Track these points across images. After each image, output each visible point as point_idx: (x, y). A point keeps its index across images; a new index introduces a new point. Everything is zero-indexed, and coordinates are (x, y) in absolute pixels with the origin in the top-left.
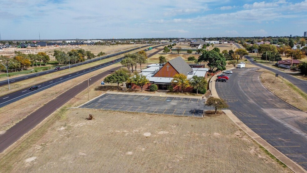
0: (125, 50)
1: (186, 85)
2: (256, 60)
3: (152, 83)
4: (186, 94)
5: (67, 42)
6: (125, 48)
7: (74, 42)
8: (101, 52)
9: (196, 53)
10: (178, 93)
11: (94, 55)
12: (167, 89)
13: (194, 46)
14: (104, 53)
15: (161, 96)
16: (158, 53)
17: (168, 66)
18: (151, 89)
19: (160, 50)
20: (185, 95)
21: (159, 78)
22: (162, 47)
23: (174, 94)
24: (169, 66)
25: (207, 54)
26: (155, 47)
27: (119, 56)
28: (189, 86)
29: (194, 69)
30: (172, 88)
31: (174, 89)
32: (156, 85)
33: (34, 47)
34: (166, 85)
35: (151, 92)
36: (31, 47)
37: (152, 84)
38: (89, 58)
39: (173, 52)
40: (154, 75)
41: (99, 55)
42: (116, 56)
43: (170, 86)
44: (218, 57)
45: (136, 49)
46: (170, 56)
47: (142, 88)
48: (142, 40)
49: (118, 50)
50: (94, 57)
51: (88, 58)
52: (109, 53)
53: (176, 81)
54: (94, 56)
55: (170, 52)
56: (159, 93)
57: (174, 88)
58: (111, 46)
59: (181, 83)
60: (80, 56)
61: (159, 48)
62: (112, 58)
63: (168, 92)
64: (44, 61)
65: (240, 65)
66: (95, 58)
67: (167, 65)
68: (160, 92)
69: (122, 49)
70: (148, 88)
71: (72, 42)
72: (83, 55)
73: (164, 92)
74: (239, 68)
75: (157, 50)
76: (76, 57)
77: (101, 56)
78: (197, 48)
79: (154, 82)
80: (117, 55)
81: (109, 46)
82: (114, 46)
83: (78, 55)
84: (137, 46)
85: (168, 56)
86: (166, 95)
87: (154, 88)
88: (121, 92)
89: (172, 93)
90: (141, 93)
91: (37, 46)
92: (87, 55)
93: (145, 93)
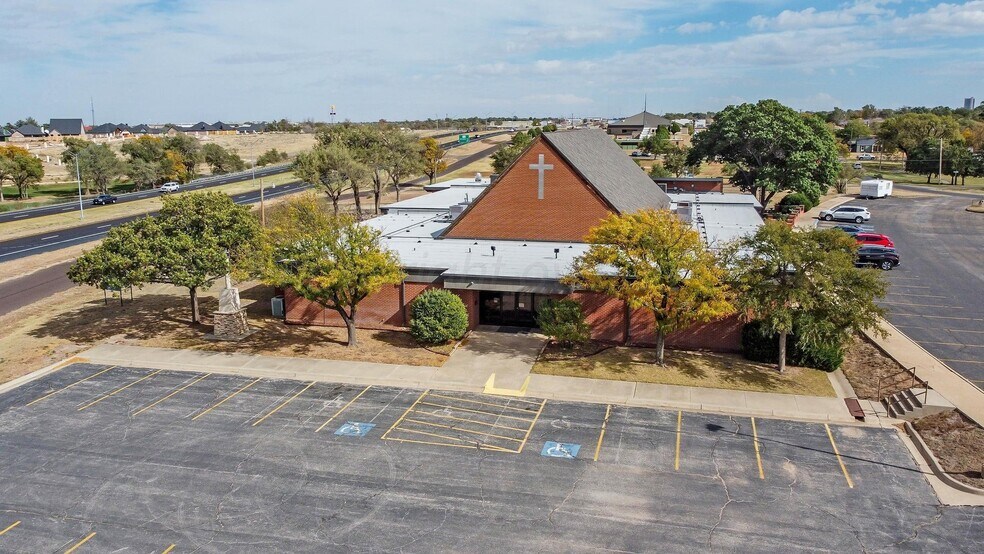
1: (701, 298)
3: (431, 279)
4: (692, 371)
8: (274, 152)
9: (633, 155)
10: (626, 361)
11: (242, 162)
12: (536, 328)
13: (624, 131)
14: (283, 156)
15: (490, 388)
17: (542, 165)
18: (415, 328)
19: (501, 145)
20: (686, 379)
21: (484, 246)
22: (506, 135)
23: (600, 369)
24: (550, 167)
25: (744, 122)
26: (481, 136)
28: (723, 308)
30: (575, 320)
31: (592, 327)
32: (456, 302)
33: (35, 139)
34: (533, 295)
35: (420, 353)
36: (26, 136)
37: (429, 286)
38: (219, 170)
40: (450, 228)
41: (260, 163)
43: (560, 309)
44: (802, 134)
47: (349, 318)
50: (239, 169)
51: (215, 172)
53: (608, 269)
54: (240, 166)
56: (482, 361)
57: (588, 321)
59: (655, 289)
60: (170, 163)
61: (494, 139)
63: (546, 354)
64: (20, 181)
65: (876, 186)
66: (247, 170)
67: (536, 161)
68: (483, 349)
70: (401, 318)
72: (190, 157)
73: (513, 349)
74: (871, 198)
75: (486, 146)
76: (154, 165)
77: (269, 166)
79: (440, 278)
83: (164, 155)
86: (529, 378)
87: (440, 320)
88: (199, 349)
89: (580, 356)
90: (343, 358)
91: (47, 135)
92: (209, 160)
93: (369, 360)
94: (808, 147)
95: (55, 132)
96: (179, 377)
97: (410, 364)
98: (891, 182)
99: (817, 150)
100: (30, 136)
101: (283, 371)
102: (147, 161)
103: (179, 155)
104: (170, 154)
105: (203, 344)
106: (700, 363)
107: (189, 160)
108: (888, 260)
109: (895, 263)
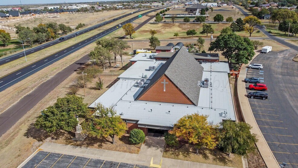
0: (110, 18)
2: (272, 31)
5: (50, 8)
6: (111, 16)
7: (57, 8)
8: (81, 24)
9: (194, 21)
10: (188, 152)
13: (191, 10)
14: (84, 25)
15: (152, 165)
16: (149, 22)
17: (165, 82)
19: (152, 17)
20: (203, 160)
22: (154, 13)
23: (181, 155)
24: (167, 83)
26: (146, 13)
27: (101, 28)
29: (204, 65)
34: (163, 130)
35: (132, 147)
39: (167, 20)
40: (139, 98)
41: (77, 28)
42: (98, 29)
44: (243, 46)
45: (123, 17)
46: (163, 26)
48: (132, 3)
49: (101, 19)
52: (90, 24)
54: (70, 30)
55: (163, 21)
56: (150, 150)
58: (95, 13)
61: (150, 14)
62: (92, 31)
63: (167, 148)
65: (267, 49)
66: (73, 31)
67: (163, 81)
69: (107, 18)
71: (55, 7)
72: (55, 30)
73: (158, 145)
75: (148, 18)
76: (44, 34)
77: (80, 29)
78: (195, 14)
79: (137, 123)
80: (100, 26)
81: (92, 14)
82: (99, 13)
83: (47, 30)
84: (125, 13)
85: (161, 26)
86: (162, 159)
87: (137, 139)
88: (72, 144)
89: (176, 149)
90: (111, 149)
91: (8, 17)
92: (61, 29)
93: (119, 151)
94: (245, 49)
95: (11, 16)
96: (69, 158)
97: (130, 152)
98: (271, 47)
99: (247, 50)
100: (3, 17)
101: (96, 156)
102: (42, 33)
103: (52, 30)
104: (49, 29)
105: (73, 142)
106: (208, 152)
107: (55, 31)
108: (264, 97)
109: (266, 98)
